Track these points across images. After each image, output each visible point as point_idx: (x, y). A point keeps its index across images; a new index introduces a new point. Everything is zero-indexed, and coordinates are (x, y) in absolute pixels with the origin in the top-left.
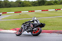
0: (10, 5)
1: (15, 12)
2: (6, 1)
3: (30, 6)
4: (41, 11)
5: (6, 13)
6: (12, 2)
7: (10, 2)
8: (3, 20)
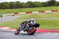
0: (22, 6)
1: (26, 13)
2: (18, 3)
3: (40, 7)
4: (51, 11)
5: (18, 13)
6: (23, 3)
7: (21, 3)
8: (15, 20)
